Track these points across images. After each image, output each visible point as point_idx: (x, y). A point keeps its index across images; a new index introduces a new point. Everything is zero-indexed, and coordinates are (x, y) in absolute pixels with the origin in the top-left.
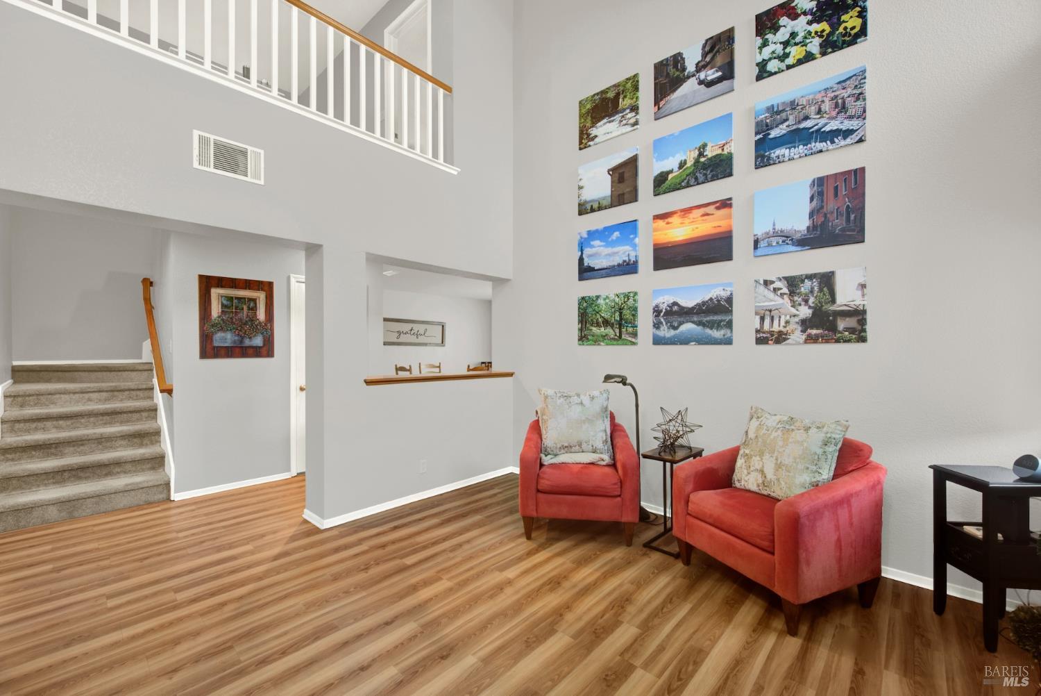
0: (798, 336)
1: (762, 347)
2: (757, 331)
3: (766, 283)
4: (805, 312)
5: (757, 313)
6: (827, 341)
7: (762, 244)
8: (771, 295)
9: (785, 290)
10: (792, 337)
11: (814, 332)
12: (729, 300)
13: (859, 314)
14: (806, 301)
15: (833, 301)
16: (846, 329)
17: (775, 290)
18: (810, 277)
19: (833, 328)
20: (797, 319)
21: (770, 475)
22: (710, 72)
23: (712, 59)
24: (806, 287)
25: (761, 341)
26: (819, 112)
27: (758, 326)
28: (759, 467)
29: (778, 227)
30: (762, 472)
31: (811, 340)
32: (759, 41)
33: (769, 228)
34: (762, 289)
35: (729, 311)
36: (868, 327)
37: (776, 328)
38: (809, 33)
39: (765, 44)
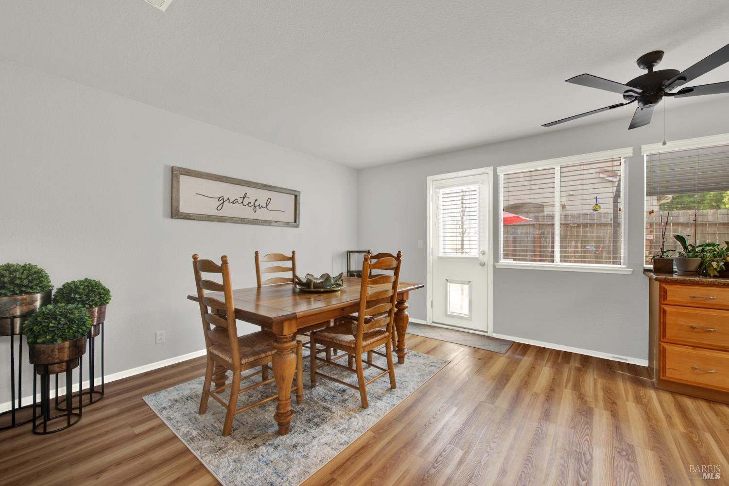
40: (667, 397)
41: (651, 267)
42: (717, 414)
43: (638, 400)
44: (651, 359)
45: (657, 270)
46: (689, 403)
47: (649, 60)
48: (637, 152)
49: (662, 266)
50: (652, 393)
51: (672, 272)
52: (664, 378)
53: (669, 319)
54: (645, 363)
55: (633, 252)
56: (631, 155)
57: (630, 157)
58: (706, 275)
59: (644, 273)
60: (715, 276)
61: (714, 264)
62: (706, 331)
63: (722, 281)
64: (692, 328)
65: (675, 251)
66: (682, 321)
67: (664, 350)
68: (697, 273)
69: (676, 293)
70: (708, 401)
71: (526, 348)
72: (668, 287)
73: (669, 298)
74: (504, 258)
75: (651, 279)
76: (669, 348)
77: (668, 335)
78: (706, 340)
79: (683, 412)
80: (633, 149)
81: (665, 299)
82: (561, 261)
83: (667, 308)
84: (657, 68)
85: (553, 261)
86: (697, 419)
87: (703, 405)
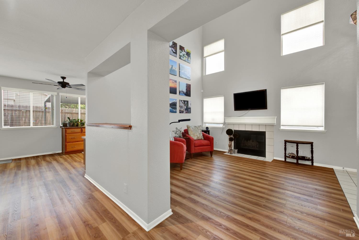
0: (185, 112)
1: (180, 114)
2: (180, 110)
3: (181, 101)
4: (185, 107)
5: (180, 107)
6: (188, 113)
7: (181, 93)
8: (182, 103)
9: (183, 103)
10: (184, 112)
11: (186, 111)
12: (176, 103)
13: (190, 108)
14: (186, 105)
15: (188, 106)
16: (190, 111)
17: (183, 102)
18: (186, 101)
19: (188, 111)
20: (185, 109)
21: (198, 136)
22: (174, 50)
23: (174, 46)
24: (186, 103)
25: (180, 112)
26: (187, 71)
27: (180, 109)
28: (196, 135)
29: (183, 90)
30: (197, 136)
31: (186, 113)
32: (180, 51)
33: (181, 90)
34: (181, 102)
35: (176, 106)
36: (191, 111)
37: (182, 110)
38: (186, 56)
39: (181, 52)
40: (67, 156)
41: (62, 126)
42: (76, 155)
43: (61, 157)
44: (62, 150)
45: (64, 126)
46: (71, 155)
47: (64, 78)
48: (58, 94)
49: (65, 125)
50: (64, 156)
51: (67, 126)
52: (66, 151)
53: (67, 137)
54: (61, 152)
55: (58, 122)
56: (56, 94)
57: (56, 95)
58: (74, 126)
59: (60, 127)
60: (76, 126)
61: (75, 124)
62: (74, 138)
63: (77, 127)
64: (72, 138)
65: (68, 121)
66: (70, 137)
67: (66, 144)
68: (72, 126)
69: (69, 131)
70: (75, 153)
71: (20, 159)
72: (67, 130)
73: (67, 132)
74: (4, 126)
75: (62, 128)
76: (67, 144)
77: (67, 141)
78: (74, 140)
79: (71, 156)
80: (57, 93)
81: (66, 132)
82: (33, 126)
83: (66, 135)
84: (65, 81)
85: (30, 126)
86: (73, 156)
87: (74, 154)
